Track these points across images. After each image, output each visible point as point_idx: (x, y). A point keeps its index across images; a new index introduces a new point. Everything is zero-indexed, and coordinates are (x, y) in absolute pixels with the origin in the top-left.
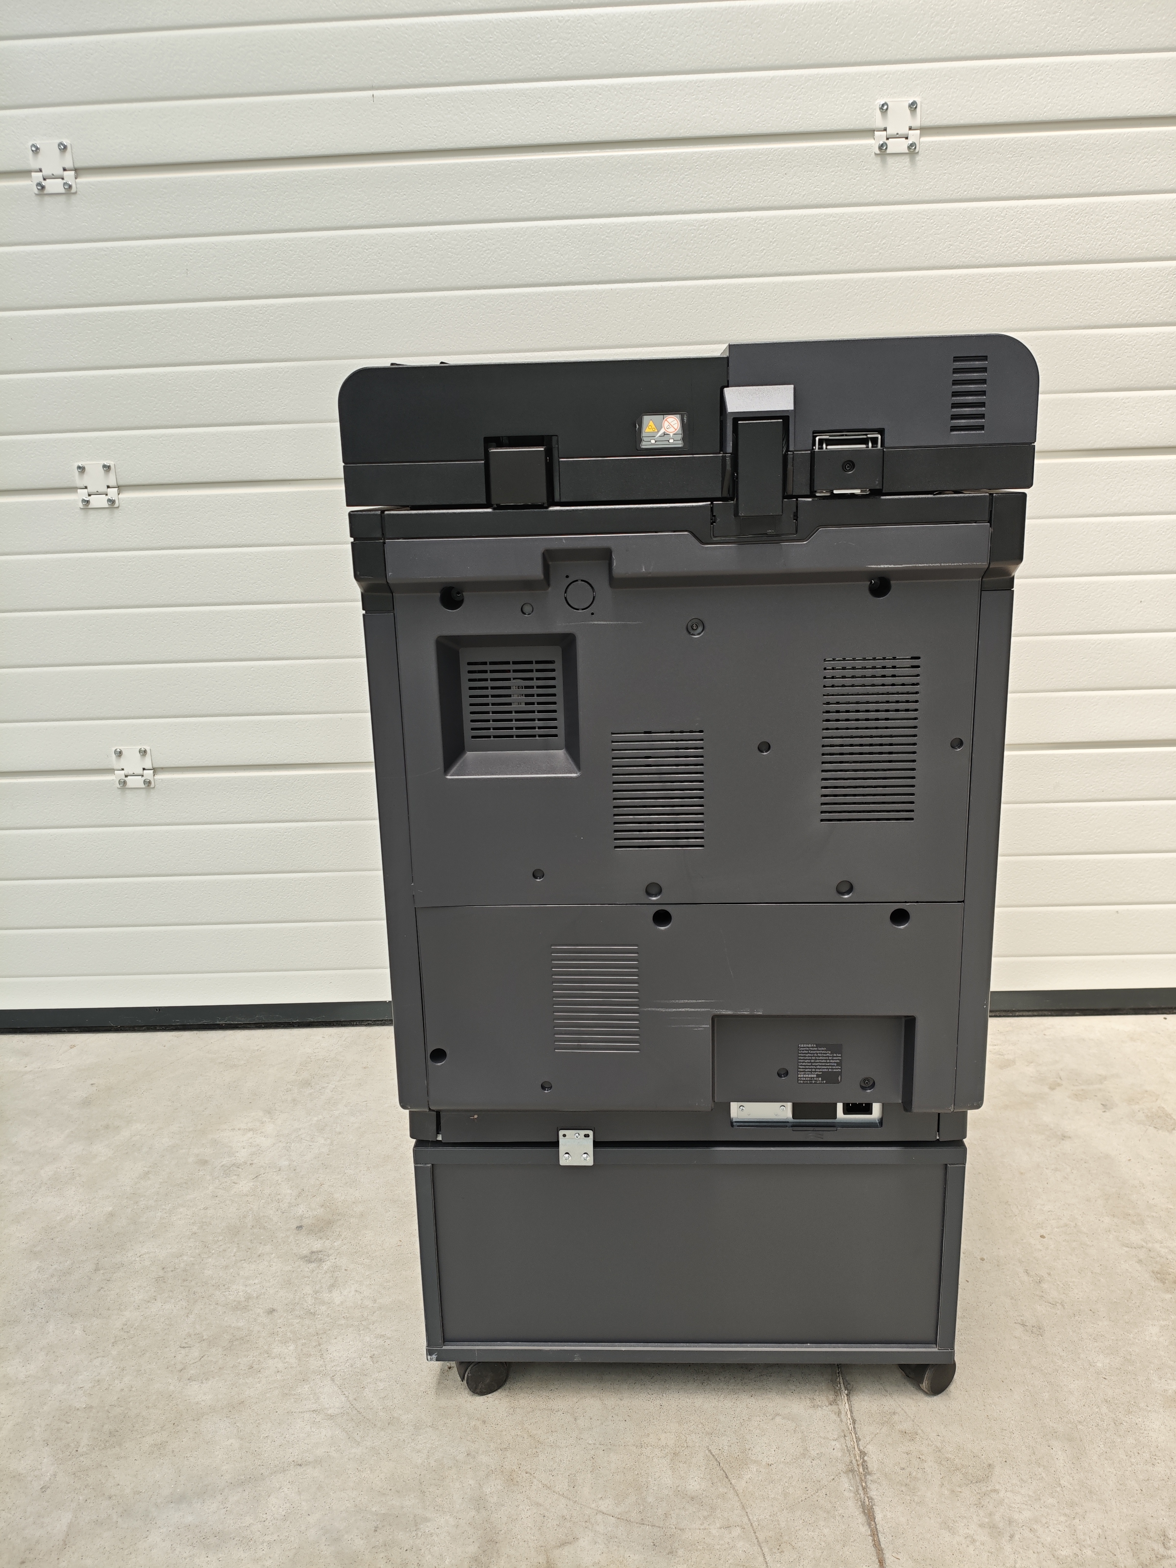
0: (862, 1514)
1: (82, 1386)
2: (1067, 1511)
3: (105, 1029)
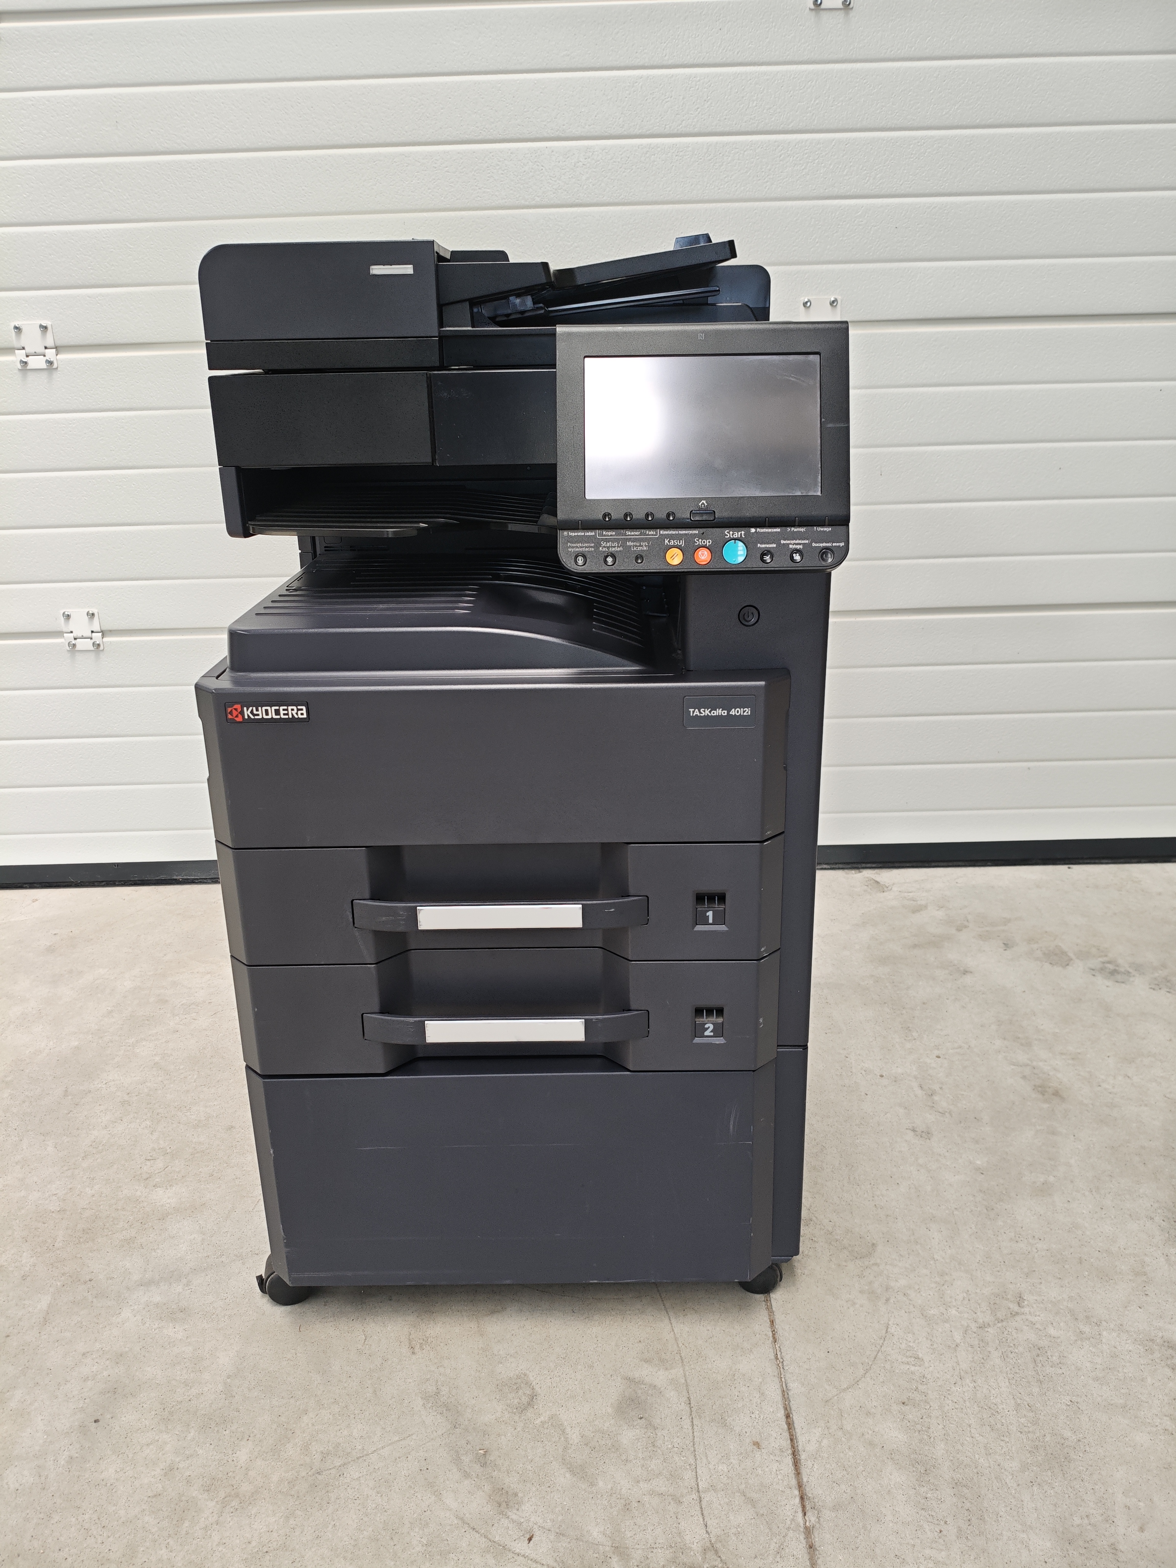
3: (65, 884)
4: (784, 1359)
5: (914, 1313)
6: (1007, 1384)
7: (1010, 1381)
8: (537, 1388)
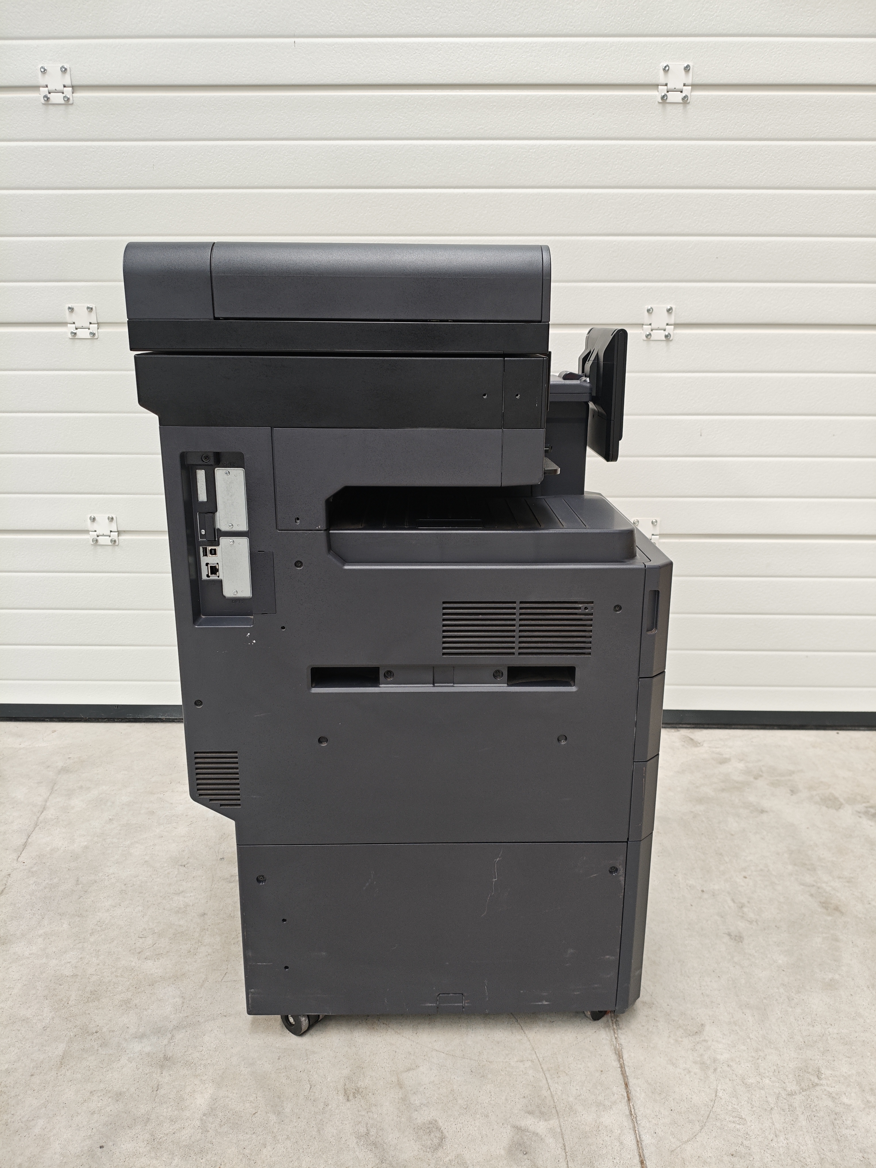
0: (614, 1054)
1: (69, 961)
2: (754, 1054)
3: (77, 719)
4: (637, 1116)
5: (736, 1081)
6: (813, 1141)
7: (815, 1139)
8: (445, 1131)
